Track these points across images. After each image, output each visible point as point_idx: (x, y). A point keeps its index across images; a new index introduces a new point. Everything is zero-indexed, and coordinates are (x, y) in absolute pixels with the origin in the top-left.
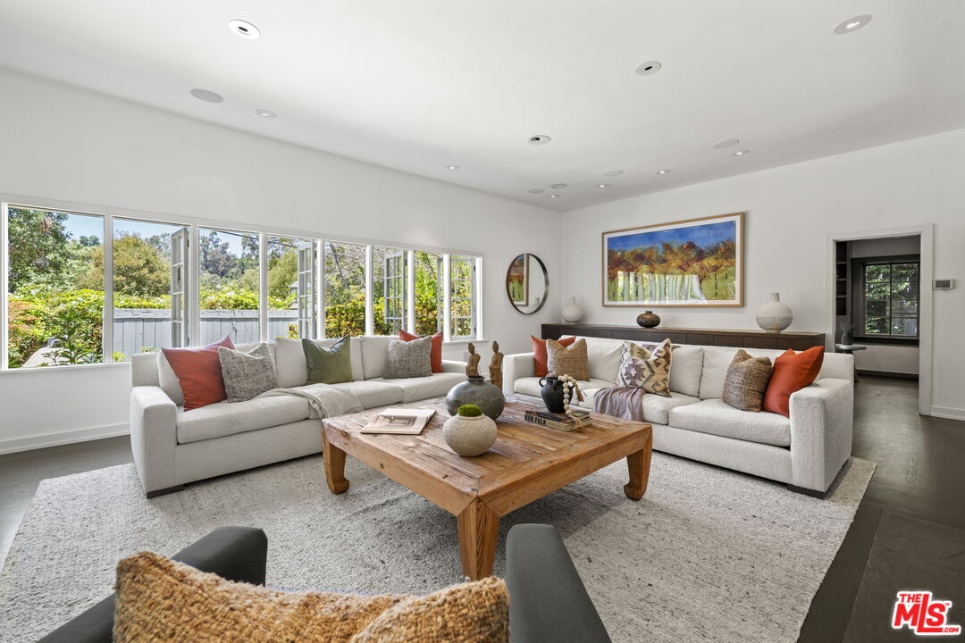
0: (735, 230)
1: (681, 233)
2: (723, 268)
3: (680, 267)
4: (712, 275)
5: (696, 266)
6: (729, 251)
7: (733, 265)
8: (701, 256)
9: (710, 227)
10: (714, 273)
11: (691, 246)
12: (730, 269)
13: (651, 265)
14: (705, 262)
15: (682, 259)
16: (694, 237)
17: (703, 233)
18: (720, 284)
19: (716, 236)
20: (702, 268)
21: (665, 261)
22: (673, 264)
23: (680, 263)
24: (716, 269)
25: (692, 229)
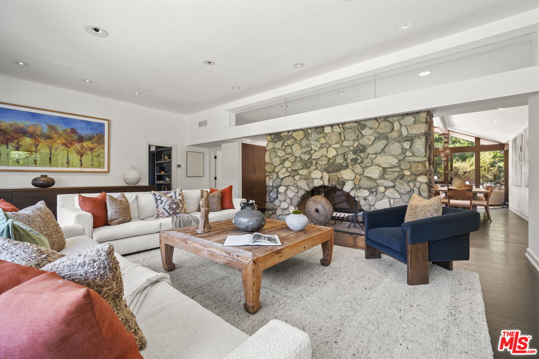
0: (104, 129)
1: (65, 121)
2: (97, 149)
3: (64, 144)
4: (89, 153)
5: (78, 146)
6: (100, 139)
7: (103, 148)
8: (81, 139)
9: (89, 123)
10: (91, 152)
11: (73, 131)
12: (102, 150)
13: (36, 139)
14: (85, 144)
15: (66, 139)
16: (76, 126)
17: (83, 125)
18: (95, 159)
19: (92, 129)
20: (82, 147)
21: (49, 137)
22: (58, 141)
23: (64, 141)
24: (92, 149)
25: (75, 121)
